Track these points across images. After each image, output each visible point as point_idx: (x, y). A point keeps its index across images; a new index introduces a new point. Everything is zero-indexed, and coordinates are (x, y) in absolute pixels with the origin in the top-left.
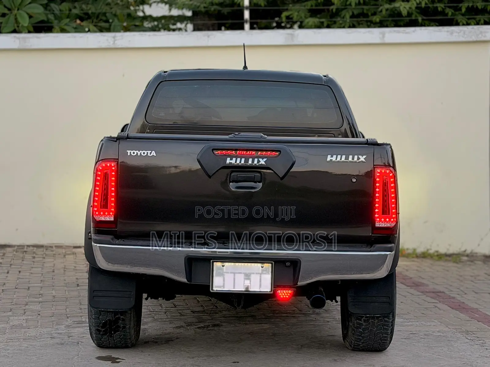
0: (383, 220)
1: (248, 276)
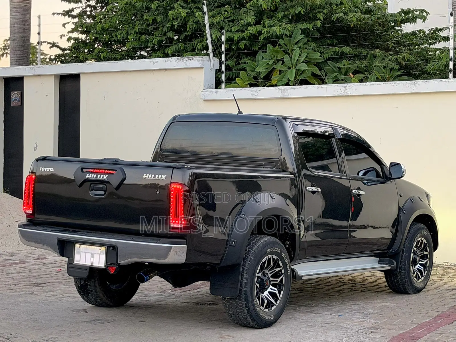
0: (174, 221)
1: (92, 255)
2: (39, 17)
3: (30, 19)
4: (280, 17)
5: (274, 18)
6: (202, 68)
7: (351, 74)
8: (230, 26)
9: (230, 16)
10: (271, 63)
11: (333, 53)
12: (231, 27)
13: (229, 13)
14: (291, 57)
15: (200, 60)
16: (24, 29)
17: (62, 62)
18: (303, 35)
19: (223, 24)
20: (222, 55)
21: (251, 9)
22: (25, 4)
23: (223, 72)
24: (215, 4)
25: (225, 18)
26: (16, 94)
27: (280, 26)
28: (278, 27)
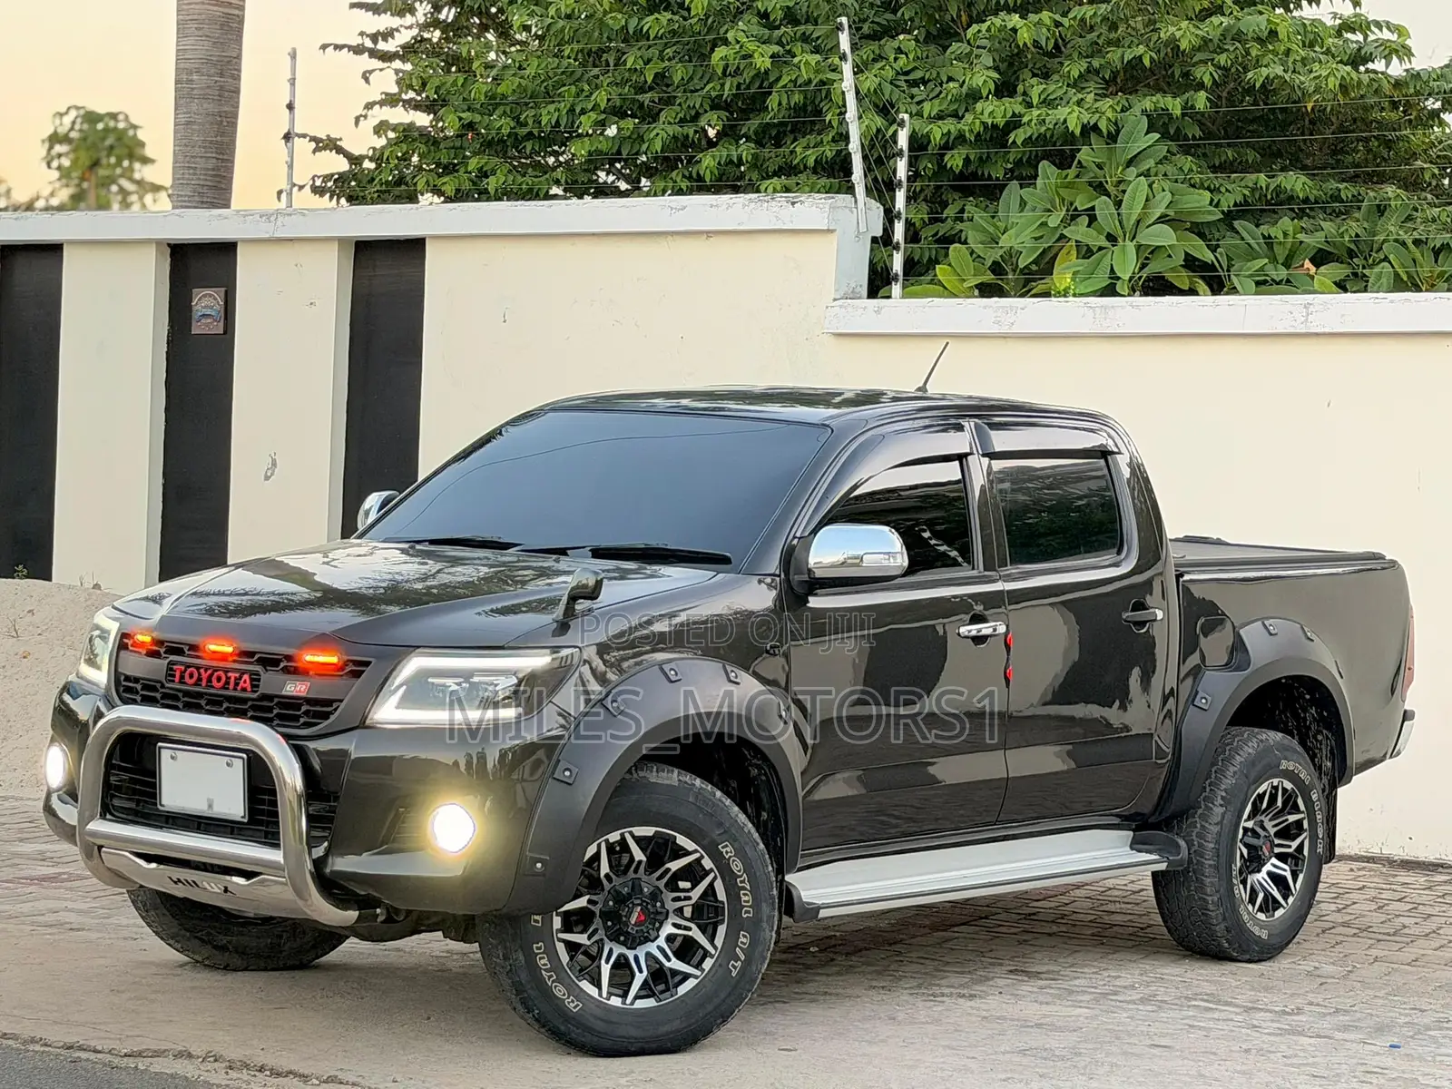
2: (293, 56)
3: (239, 57)
4: (1075, 73)
5: (1055, 77)
6: (832, 231)
7: (1308, 264)
8: (916, 99)
9: (915, 68)
10: (1054, 221)
11: (1247, 193)
12: (919, 103)
13: (911, 56)
14: (1118, 204)
15: (827, 206)
16: (221, 88)
17: (352, 199)
18: (1157, 136)
19: (892, 91)
20: (897, 193)
21: (985, 48)
22: (227, 10)
23: (897, 247)
24: (862, 28)
25: (898, 73)
26: (210, 295)
27: (1079, 103)
28: (1076, 108)
